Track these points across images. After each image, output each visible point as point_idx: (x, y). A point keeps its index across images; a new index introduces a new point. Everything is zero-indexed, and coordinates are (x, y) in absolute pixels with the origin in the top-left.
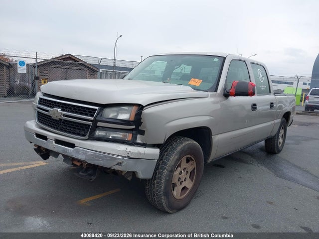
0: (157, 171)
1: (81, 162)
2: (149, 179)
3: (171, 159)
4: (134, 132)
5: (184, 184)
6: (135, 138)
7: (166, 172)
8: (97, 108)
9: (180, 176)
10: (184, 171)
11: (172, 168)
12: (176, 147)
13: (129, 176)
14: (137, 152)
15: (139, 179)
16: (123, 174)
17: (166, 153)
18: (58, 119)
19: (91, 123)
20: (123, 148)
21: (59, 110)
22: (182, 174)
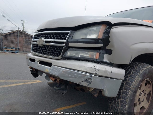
0: (121, 91)
1: (56, 78)
2: (113, 98)
3: (135, 81)
4: (101, 51)
5: (143, 104)
6: (102, 57)
7: (130, 92)
8: (69, 32)
9: (140, 97)
10: (143, 93)
11: (136, 88)
12: (139, 69)
13: (96, 93)
14: (104, 70)
15: (105, 97)
16: (90, 91)
17: (129, 75)
18: (42, 46)
19: (63, 45)
20: (90, 65)
21: (43, 39)
22: (142, 95)
